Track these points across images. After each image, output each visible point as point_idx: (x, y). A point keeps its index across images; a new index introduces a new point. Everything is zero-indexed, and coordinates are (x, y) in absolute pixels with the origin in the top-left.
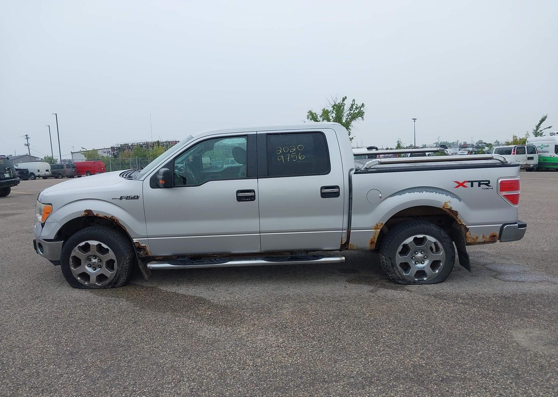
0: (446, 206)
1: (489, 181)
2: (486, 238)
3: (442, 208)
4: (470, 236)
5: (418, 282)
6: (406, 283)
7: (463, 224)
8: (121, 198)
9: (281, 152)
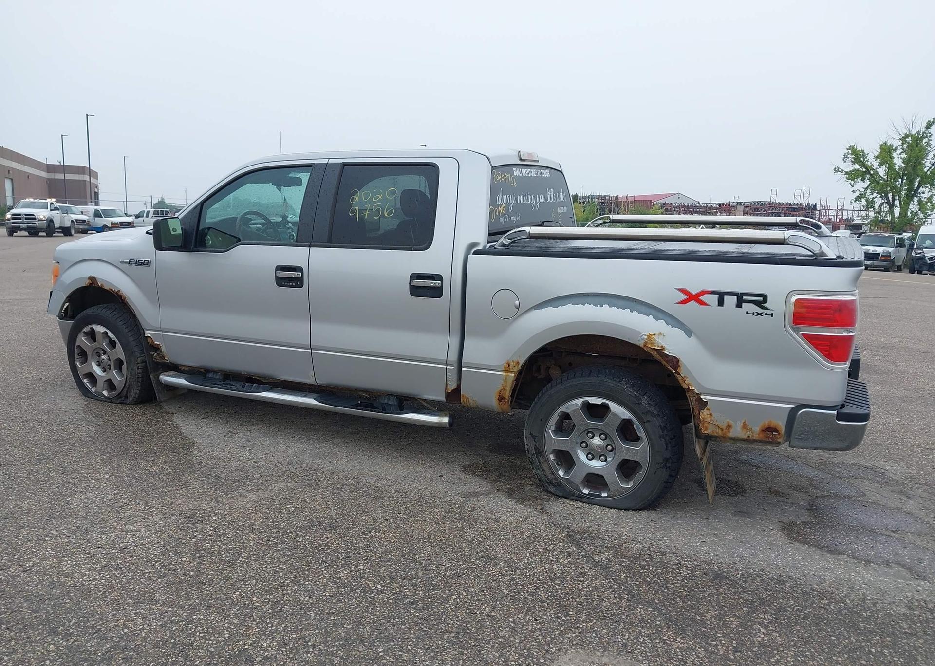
0: (652, 344)
1: (765, 298)
2: (751, 430)
3: (642, 346)
4: (711, 420)
5: (587, 498)
6: (561, 494)
7: (693, 388)
8: (130, 263)
9: (357, 199)
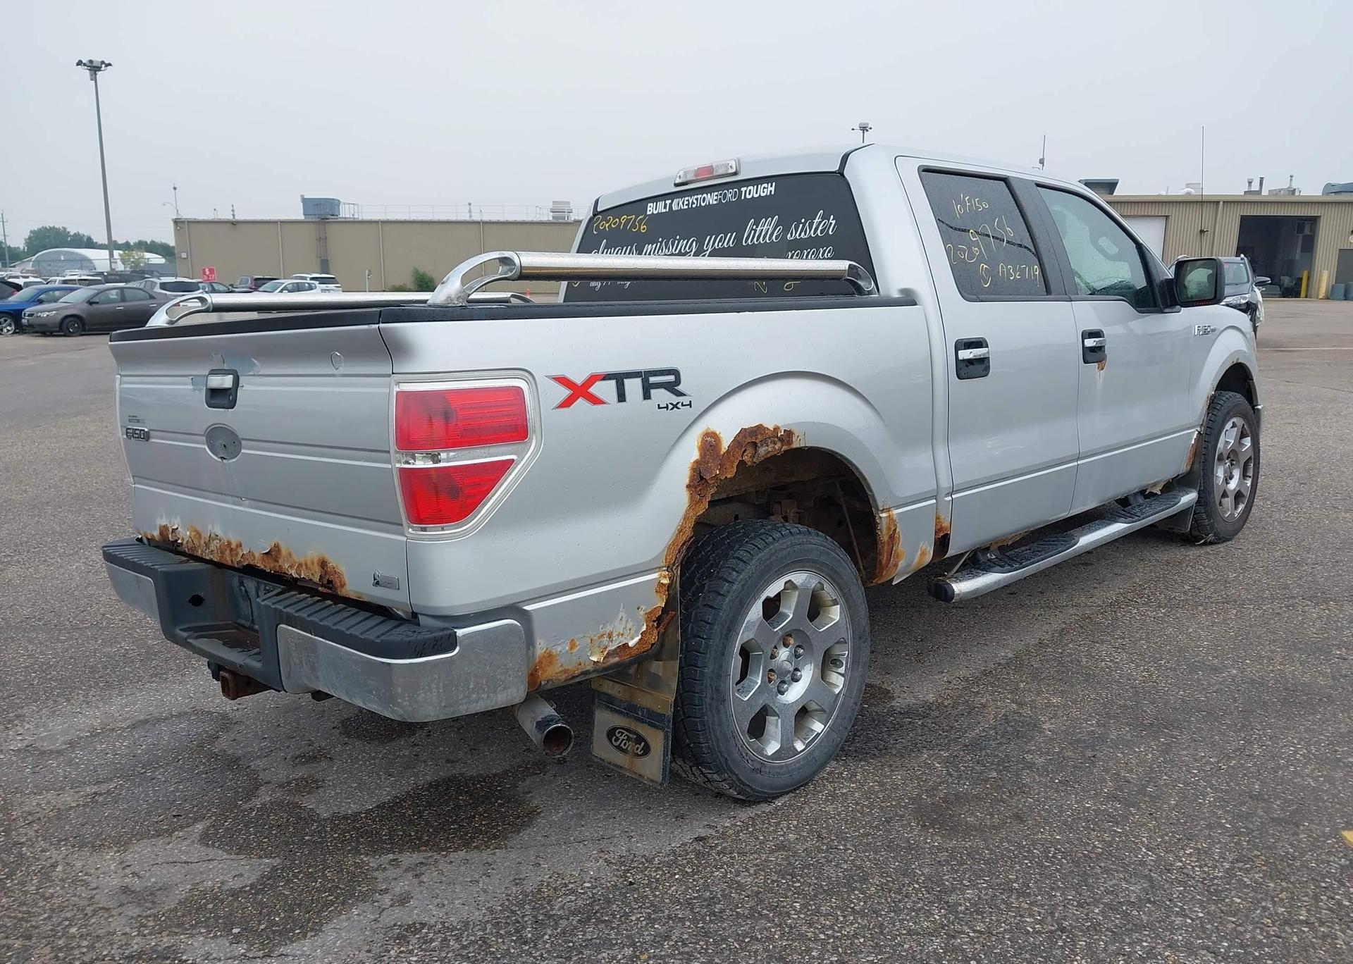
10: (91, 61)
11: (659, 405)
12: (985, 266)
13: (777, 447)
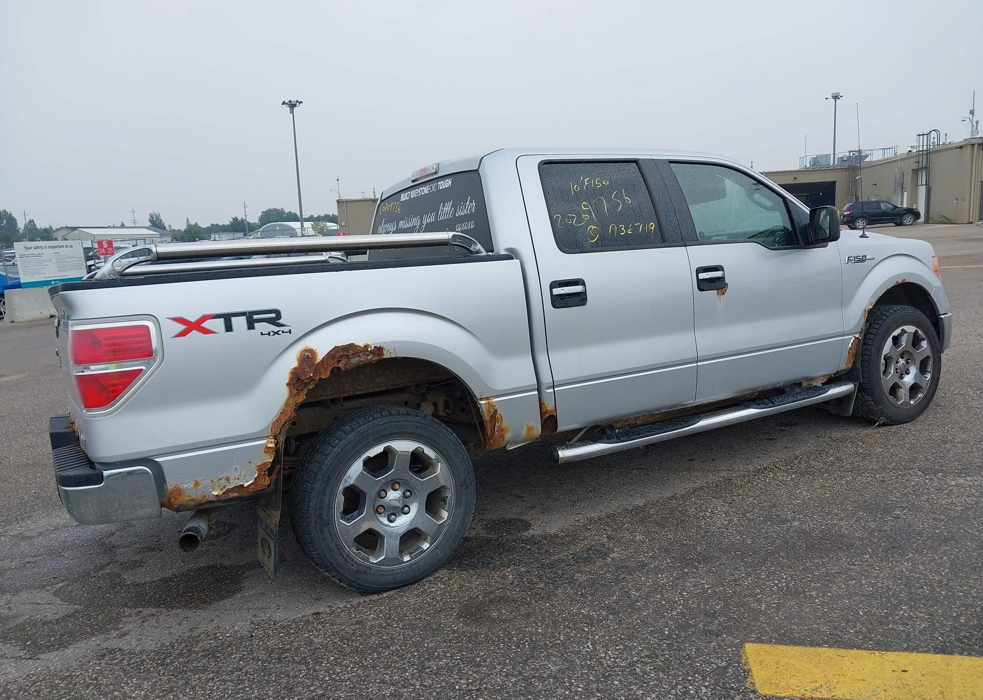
10: (290, 101)
11: (262, 333)
12: (594, 227)
13: (369, 358)
